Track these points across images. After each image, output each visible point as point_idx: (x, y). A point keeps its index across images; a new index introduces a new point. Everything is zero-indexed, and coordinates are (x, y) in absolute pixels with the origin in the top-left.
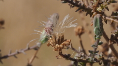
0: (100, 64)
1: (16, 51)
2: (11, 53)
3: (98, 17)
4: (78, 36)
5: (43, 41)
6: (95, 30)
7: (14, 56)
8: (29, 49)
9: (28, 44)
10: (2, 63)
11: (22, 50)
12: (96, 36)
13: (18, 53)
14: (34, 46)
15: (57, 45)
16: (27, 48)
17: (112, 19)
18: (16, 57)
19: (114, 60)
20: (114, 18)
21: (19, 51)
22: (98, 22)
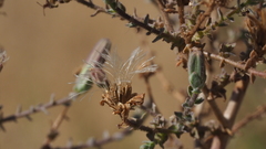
0: (193, 135)
1: (31, 108)
2: (20, 111)
3: (198, 55)
4: (143, 81)
5: (82, 90)
6: (190, 77)
7: (27, 116)
8: (55, 104)
9: (53, 96)
10: (3, 129)
11: (41, 105)
12: (191, 89)
13: (35, 111)
14: (64, 99)
15: (120, 104)
16: (51, 102)
17: (222, 58)
18: (30, 119)
19: (216, 127)
20: (225, 56)
21: (37, 108)
22: (198, 64)
